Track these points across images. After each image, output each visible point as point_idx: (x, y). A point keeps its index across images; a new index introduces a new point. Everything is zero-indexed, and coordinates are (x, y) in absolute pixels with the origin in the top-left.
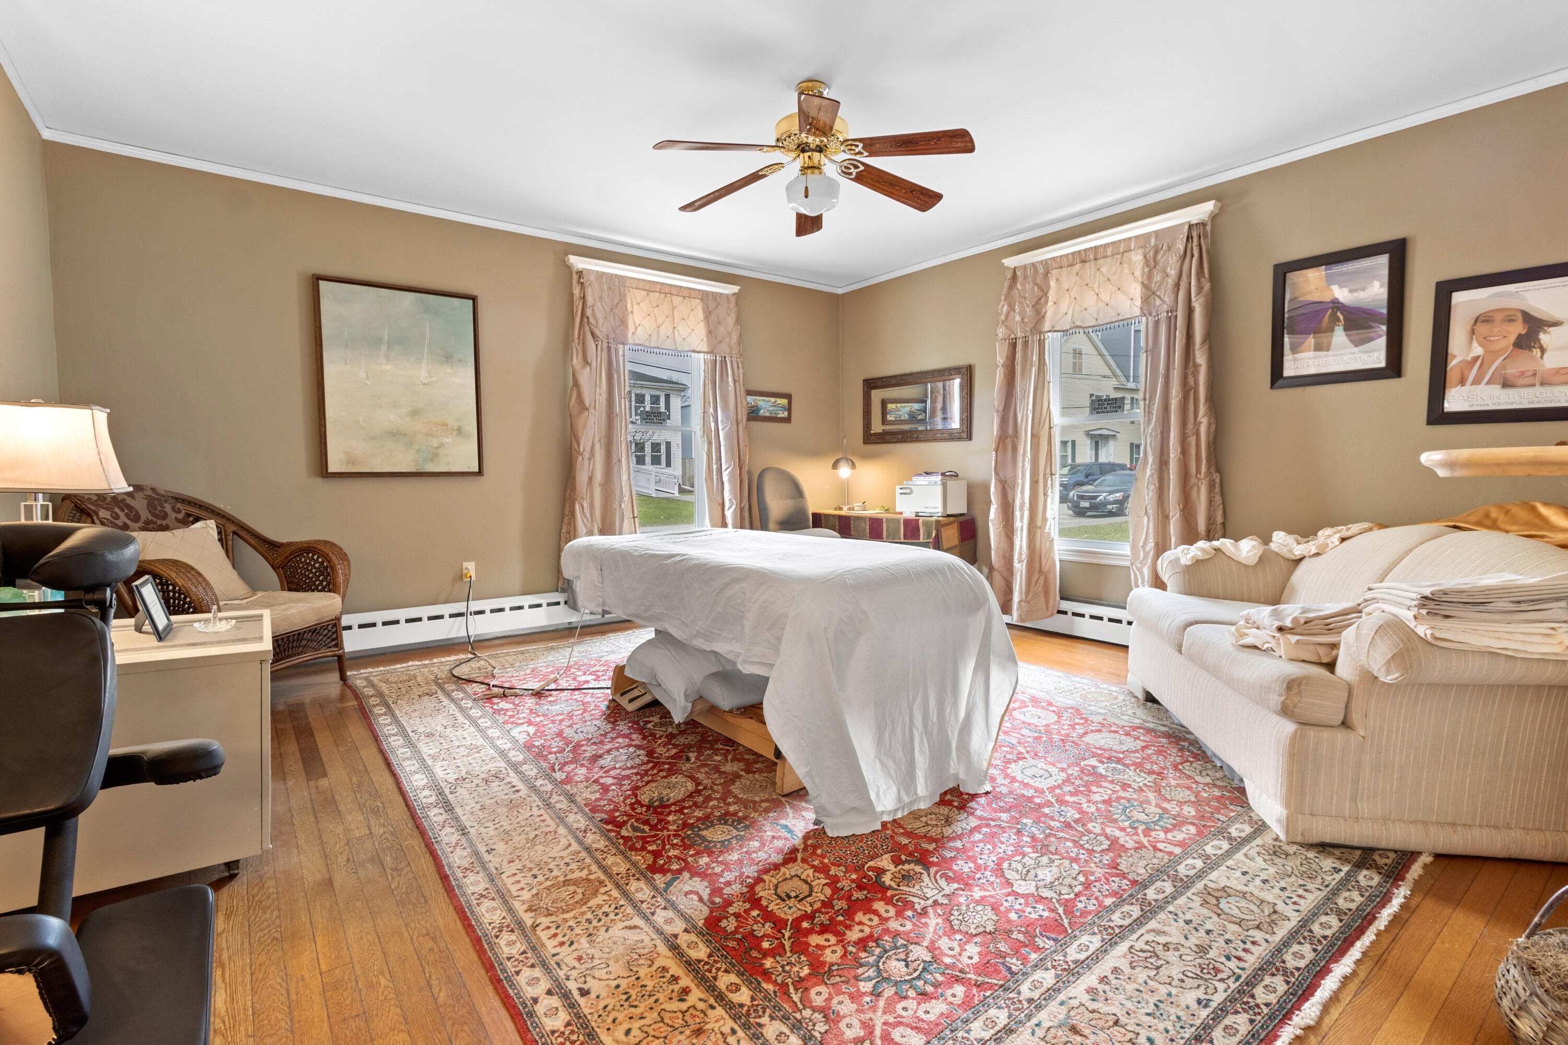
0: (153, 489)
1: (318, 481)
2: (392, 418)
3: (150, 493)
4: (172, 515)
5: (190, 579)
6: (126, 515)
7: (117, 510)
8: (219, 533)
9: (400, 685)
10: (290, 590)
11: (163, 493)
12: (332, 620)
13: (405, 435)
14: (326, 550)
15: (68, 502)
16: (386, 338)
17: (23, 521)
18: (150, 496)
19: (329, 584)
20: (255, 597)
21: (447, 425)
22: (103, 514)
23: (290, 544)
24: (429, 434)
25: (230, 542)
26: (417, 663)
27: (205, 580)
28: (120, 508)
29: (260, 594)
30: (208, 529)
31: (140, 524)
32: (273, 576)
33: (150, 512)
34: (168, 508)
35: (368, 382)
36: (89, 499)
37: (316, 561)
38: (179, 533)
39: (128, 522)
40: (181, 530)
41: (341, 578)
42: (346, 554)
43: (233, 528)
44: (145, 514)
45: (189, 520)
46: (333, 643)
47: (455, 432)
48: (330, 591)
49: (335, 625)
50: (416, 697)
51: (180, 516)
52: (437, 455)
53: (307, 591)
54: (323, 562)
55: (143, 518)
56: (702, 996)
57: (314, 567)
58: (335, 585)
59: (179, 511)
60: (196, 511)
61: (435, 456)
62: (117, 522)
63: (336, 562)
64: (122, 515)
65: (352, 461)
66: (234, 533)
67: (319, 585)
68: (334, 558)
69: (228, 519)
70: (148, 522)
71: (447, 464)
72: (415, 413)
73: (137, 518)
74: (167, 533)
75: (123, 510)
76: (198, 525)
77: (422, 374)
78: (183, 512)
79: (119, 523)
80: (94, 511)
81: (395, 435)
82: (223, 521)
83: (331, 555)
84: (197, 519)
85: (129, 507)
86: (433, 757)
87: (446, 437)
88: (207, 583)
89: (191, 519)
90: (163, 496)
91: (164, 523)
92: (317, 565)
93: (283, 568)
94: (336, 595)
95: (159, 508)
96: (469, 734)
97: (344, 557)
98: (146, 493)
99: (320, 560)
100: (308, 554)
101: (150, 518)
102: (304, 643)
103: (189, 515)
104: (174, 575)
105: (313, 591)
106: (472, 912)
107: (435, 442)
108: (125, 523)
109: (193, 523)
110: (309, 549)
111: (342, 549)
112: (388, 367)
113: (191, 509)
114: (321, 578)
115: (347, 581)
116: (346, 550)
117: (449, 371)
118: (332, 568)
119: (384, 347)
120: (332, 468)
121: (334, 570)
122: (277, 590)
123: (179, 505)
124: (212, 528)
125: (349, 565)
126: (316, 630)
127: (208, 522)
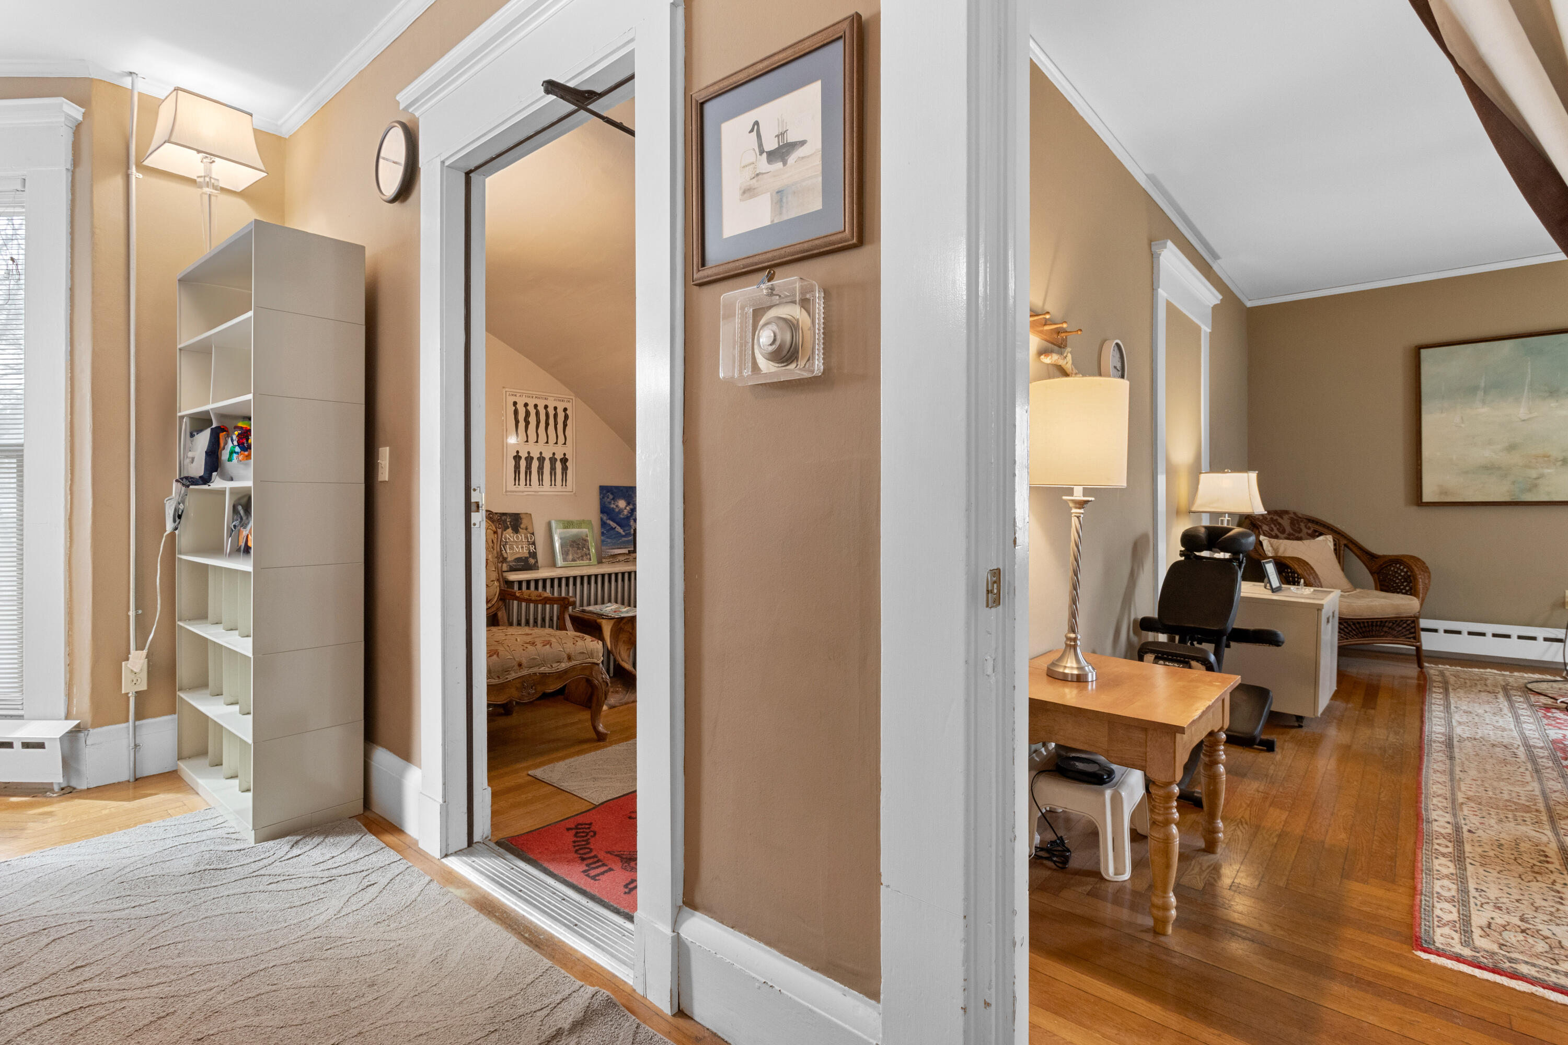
0: (1295, 513)
1: (1414, 509)
2: (1486, 454)
3: (1292, 515)
4: (1305, 530)
5: (1305, 570)
6: (1278, 529)
7: (1273, 526)
8: (1335, 545)
9: (1467, 681)
10: (1382, 590)
11: (1300, 516)
12: (1411, 617)
13: (1499, 468)
14: (1410, 563)
15: (1248, 520)
16: (1483, 385)
17: (1220, 525)
18: (1293, 518)
19: (1411, 589)
20: (1355, 592)
21: (1549, 457)
22: (1265, 528)
23: (1384, 556)
24: (1527, 466)
25: (1342, 552)
26: (1496, 671)
27: (1315, 572)
28: (1274, 524)
29: (1358, 590)
30: (1326, 542)
31: (1285, 535)
32: (1369, 579)
33: (1291, 528)
34: (1302, 525)
35: (1463, 426)
36: (1259, 518)
37: (1402, 571)
38: (1307, 542)
39: (1279, 534)
40: (1308, 541)
41: (1421, 586)
42: (1427, 568)
43: (1345, 542)
44: (1288, 529)
45: (1315, 534)
46: (1412, 635)
47: (1560, 463)
48: (1411, 594)
49: (1413, 622)
50: (1476, 691)
51: (1310, 532)
52: (1536, 486)
53: (1393, 592)
54: (1407, 572)
55: (1287, 532)
56: (1559, 867)
57: (1400, 574)
58: (1415, 591)
59: (1309, 528)
60: (1321, 529)
61: (1534, 486)
62: (1272, 533)
63: (1417, 573)
64: (1275, 529)
65: (1444, 492)
66: (1345, 545)
67: (1403, 589)
68: (1415, 569)
69: (1342, 536)
70: (1290, 534)
71: (1549, 493)
72: (1512, 448)
73: (1283, 532)
74: (1299, 542)
75: (1276, 526)
76: (1321, 538)
77: (1522, 412)
78: (1312, 529)
79: (1273, 534)
80: (1260, 526)
81: (1489, 468)
82: (1337, 536)
83: (1414, 567)
84: (1321, 534)
85: (1279, 524)
86: (1460, 723)
87: (1547, 468)
88: (1316, 575)
89: (1317, 534)
90: (1300, 518)
91: (1300, 535)
92: (1402, 574)
93: (1377, 574)
94: (1415, 598)
95: (1297, 526)
96: (1507, 721)
97: (1425, 569)
98: (1290, 516)
99: (1405, 570)
100: (1396, 564)
101: (1292, 532)
102: (1385, 629)
103: (1315, 531)
104: (1296, 567)
105: (1398, 593)
106: (1426, 785)
107: (1534, 474)
108: (1276, 535)
109: (1318, 536)
110: (1397, 561)
111: (1424, 563)
112: (1485, 410)
113: (1317, 527)
114: (1405, 584)
115: (1426, 589)
116: (1428, 564)
117: (1553, 405)
118: (1413, 577)
119: (1480, 394)
120: (1426, 499)
121: (1415, 579)
122: (1372, 589)
123: (1310, 524)
124: (1330, 541)
125: (1429, 577)
126: (1396, 621)
127: (1328, 536)
